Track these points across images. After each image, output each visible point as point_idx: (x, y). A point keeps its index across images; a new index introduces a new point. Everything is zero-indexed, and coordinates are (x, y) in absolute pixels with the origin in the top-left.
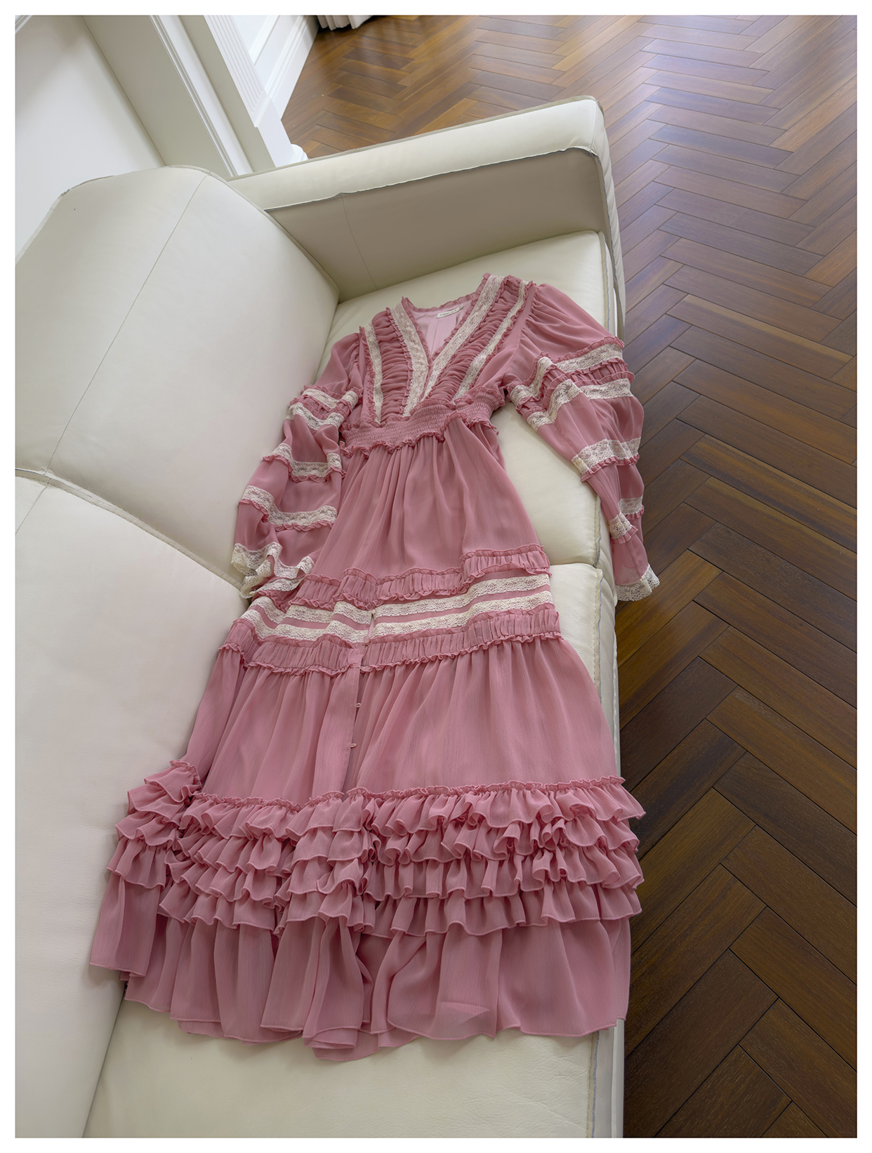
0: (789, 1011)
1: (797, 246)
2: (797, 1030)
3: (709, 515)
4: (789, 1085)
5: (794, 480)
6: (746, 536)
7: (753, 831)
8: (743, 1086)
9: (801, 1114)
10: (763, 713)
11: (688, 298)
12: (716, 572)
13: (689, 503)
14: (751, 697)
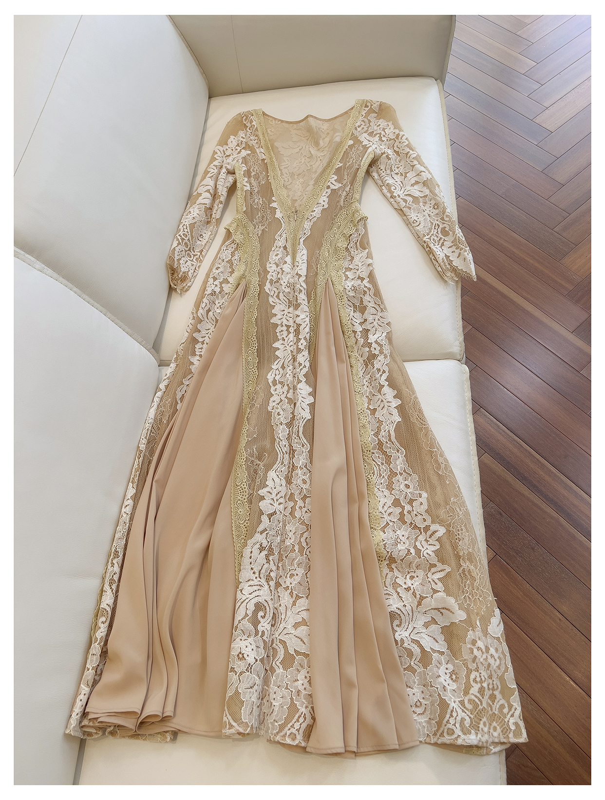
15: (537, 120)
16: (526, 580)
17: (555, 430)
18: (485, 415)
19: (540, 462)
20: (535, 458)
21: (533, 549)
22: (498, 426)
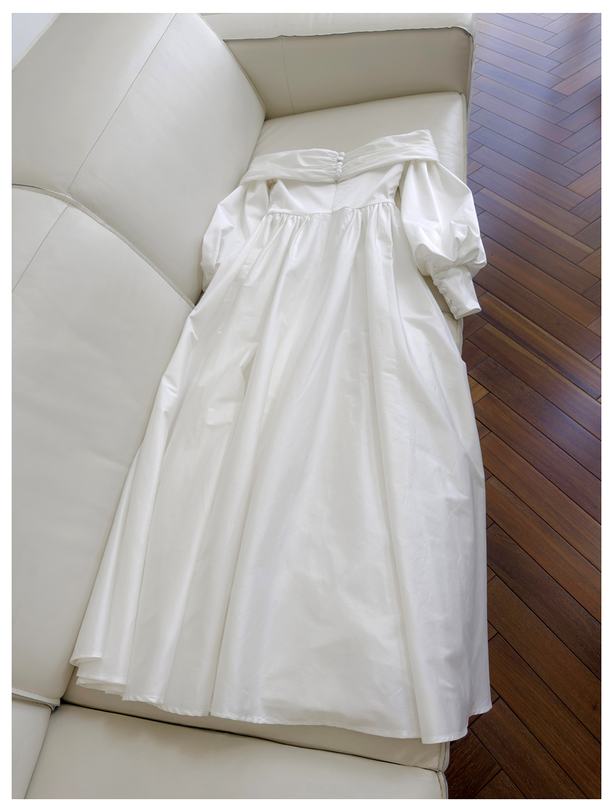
0: (506, 707)
1: (564, 165)
2: (510, 720)
3: (484, 350)
4: (501, 758)
5: (546, 333)
6: (508, 368)
7: (494, 579)
8: (469, 756)
9: (507, 778)
10: (508, 496)
11: (484, 191)
12: (484, 392)
13: (470, 340)
14: (501, 484)
15: (555, 88)
16: (514, 410)
17: (550, 305)
18: (490, 297)
19: (535, 329)
20: (531, 325)
21: (522, 388)
22: (501, 305)
